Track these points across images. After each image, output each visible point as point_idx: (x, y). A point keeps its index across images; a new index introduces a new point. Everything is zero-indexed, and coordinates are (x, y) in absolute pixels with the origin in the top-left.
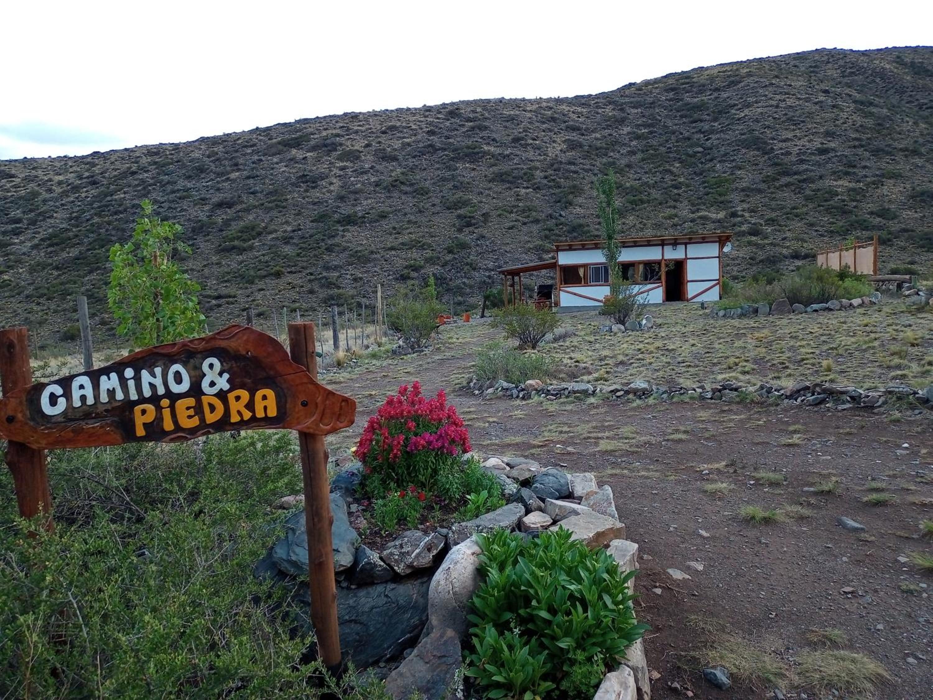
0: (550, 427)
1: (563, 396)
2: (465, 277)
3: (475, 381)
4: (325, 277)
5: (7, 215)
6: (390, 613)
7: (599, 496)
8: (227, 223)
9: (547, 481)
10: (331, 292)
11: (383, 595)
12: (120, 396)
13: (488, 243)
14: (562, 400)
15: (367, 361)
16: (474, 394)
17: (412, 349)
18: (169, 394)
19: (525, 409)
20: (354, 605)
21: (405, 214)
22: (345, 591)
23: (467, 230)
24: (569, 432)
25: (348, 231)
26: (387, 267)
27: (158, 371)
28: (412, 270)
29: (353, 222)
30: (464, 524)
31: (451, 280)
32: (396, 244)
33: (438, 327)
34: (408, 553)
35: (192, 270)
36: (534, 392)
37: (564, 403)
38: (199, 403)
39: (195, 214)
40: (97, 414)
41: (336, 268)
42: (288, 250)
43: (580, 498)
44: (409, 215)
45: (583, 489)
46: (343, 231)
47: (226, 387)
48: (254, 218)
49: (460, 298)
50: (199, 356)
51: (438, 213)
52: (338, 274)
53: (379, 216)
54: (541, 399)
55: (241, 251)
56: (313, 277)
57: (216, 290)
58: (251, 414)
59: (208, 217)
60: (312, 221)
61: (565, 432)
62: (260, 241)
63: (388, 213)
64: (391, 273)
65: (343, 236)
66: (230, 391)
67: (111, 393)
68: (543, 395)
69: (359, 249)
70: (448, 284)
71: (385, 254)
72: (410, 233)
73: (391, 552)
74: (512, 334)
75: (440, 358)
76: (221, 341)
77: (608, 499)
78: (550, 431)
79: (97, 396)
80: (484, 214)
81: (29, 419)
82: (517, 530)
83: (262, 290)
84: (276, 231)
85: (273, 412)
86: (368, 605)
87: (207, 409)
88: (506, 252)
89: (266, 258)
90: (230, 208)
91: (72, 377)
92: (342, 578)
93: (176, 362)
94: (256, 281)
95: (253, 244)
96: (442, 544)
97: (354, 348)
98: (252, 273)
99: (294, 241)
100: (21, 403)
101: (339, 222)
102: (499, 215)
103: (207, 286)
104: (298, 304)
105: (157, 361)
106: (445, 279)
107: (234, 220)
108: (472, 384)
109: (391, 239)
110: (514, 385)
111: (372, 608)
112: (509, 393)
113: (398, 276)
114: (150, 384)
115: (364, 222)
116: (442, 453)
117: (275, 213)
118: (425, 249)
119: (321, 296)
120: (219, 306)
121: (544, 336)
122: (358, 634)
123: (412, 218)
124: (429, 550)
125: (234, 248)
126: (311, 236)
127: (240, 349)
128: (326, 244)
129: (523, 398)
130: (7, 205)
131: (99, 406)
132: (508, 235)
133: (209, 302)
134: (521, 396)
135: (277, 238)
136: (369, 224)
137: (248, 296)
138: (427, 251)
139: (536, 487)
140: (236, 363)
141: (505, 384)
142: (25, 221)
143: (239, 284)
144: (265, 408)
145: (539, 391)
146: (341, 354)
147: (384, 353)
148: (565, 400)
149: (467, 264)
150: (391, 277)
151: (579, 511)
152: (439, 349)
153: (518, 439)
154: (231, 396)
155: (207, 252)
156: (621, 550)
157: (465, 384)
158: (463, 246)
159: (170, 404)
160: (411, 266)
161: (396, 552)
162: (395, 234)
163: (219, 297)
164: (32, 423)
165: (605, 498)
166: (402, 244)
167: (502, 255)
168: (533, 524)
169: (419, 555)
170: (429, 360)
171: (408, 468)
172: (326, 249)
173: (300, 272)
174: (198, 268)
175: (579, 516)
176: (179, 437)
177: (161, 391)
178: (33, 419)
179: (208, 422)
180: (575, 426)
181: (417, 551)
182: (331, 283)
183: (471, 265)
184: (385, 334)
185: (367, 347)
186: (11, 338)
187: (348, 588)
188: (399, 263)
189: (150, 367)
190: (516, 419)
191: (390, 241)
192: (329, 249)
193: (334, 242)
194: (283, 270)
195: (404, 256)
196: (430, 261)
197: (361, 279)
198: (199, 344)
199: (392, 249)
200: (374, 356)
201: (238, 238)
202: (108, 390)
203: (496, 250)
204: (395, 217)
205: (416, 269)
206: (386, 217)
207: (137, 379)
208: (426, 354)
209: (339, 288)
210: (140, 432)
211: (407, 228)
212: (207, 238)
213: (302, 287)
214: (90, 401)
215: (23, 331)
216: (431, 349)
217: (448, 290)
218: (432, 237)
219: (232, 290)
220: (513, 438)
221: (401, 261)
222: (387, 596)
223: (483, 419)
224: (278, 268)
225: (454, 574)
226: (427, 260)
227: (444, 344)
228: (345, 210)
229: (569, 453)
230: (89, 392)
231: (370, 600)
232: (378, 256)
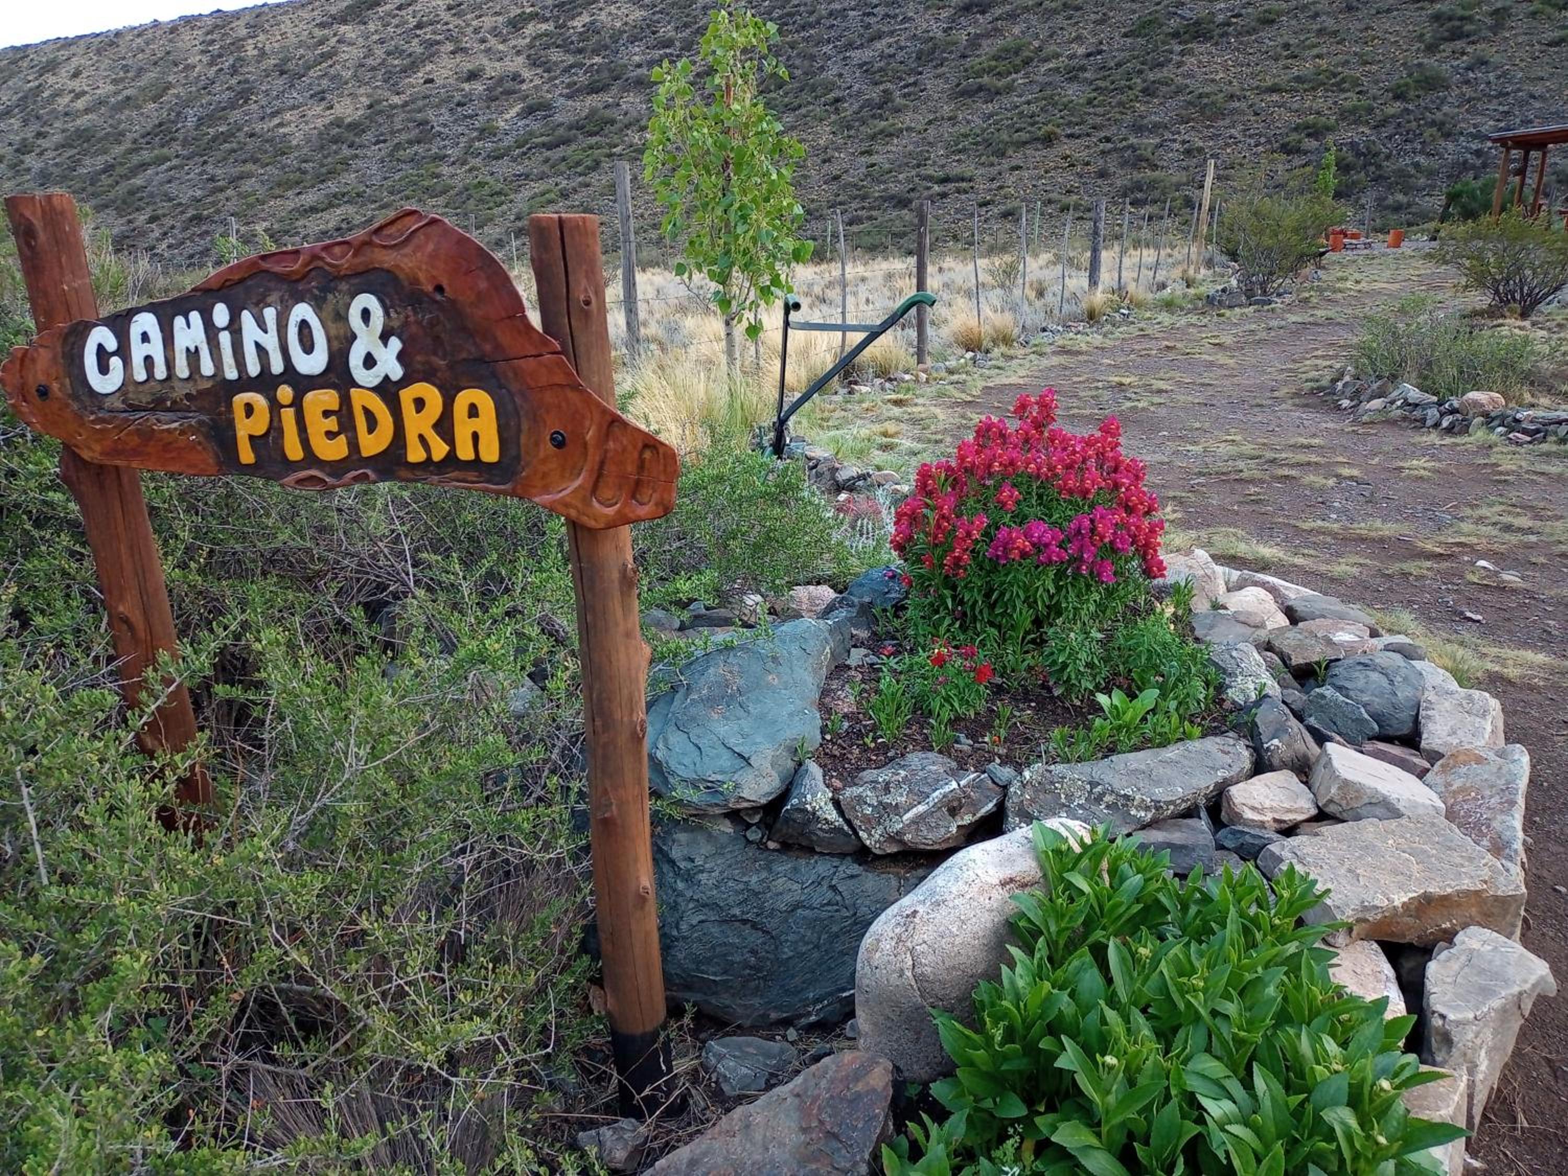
0: (1484, 511)
1: (1554, 438)
2: (1422, 152)
3: (1347, 378)
4: (1131, 146)
5: (654, 33)
6: (835, 929)
7: (1484, 773)
8: (974, 42)
9: (1361, 684)
10: (1137, 176)
11: (825, 884)
12: (207, 368)
13: (1491, 76)
14: (1545, 447)
15: (1148, 315)
16: (1338, 408)
17: (1248, 298)
18: (290, 374)
19: (1444, 456)
20: (757, 888)
21: (1317, 15)
22: (751, 852)
23: (1447, 47)
24: (1531, 531)
25: (1191, 52)
26: (1257, 126)
27: (270, 314)
28: (1309, 135)
29: (1204, 35)
30: (1058, 769)
31: (1388, 157)
32: (1283, 79)
33: (1324, 253)
34: (897, 810)
35: (909, 129)
36: (1480, 419)
37: (1548, 454)
38: (346, 400)
39: (925, 25)
40: (174, 402)
41: (1156, 128)
42: (1073, 92)
43: (1434, 756)
44: (1324, 18)
45: (1453, 733)
46: (1182, 53)
47: (396, 372)
48: (1023, 32)
49: (1400, 197)
50: (344, 286)
51: (1389, 11)
52: (1158, 140)
53: (1259, 20)
54: (1493, 437)
55: (993, 94)
56: (1109, 146)
57: (943, 166)
58: (447, 448)
59: (945, 31)
60: (1125, 35)
61: (1519, 530)
62: (1027, 75)
63: (1279, 14)
64: (1263, 140)
65: (1180, 64)
66: (406, 381)
67: (193, 356)
68: (1500, 429)
69: (1207, 89)
70: (1379, 167)
71: (1257, 100)
72: (1318, 56)
73: (860, 796)
74: (1480, 279)
75: (1300, 320)
76: (384, 252)
77: (1508, 789)
78: (1481, 520)
79: (170, 364)
80: (1497, 11)
81: (69, 396)
82: (1203, 814)
83: (1018, 168)
84: (1057, 56)
85: (490, 453)
86: (788, 898)
87: (361, 423)
88: (1534, 97)
89: (1033, 108)
90: (983, 13)
91: (130, 314)
92: (757, 819)
93: (300, 299)
94: (1010, 152)
95: (1014, 81)
96: (991, 805)
97: (1131, 288)
98: (1005, 136)
99: (1087, 75)
100: (55, 358)
101: (1176, 35)
102: (1533, 14)
103: (929, 159)
104: (1075, 197)
105: (268, 291)
106: (1376, 155)
107: (987, 35)
108: (1340, 385)
109: (1275, 68)
110: (1435, 399)
111: (797, 906)
112: (1417, 413)
113: (1276, 145)
114: (257, 345)
115: (1225, 34)
116: (1077, 574)
117: (1060, 20)
118: (1343, 91)
119: (1119, 183)
120: (944, 195)
121: (1557, 289)
122: (753, 952)
123: (1330, 23)
124: (953, 812)
125: (980, 88)
126: (1119, 65)
127: (422, 276)
128: (1144, 81)
129: (1450, 430)
130: (656, 18)
131: (177, 384)
132: (1546, 59)
133: (929, 188)
134: (1445, 424)
135: (1057, 70)
136: (1236, 37)
137: (993, 180)
138: (1348, 94)
139: (1323, 697)
140: (415, 313)
141: (1414, 394)
142: (678, 44)
143: (980, 156)
144: (475, 437)
145: (1493, 419)
146: (1099, 297)
147: (1191, 302)
148: (1554, 448)
149: (1433, 123)
150: (1261, 149)
151: (1400, 806)
152: (1306, 300)
153: (1389, 529)
154: (407, 396)
155: (936, 96)
156: (1481, 972)
157: (1325, 382)
158: (1432, 83)
159: (295, 398)
160: (1308, 127)
161: (871, 796)
162: (1287, 58)
163: (945, 180)
164: (75, 406)
165: (1501, 783)
166: (1298, 79)
167: (1522, 103)
168: (1253, 808)
169: (921, 818)
170: (1274, 323)
171: (988, 595)
172: (1143, 91)
173: (1088, 135)
174: (920, 127)
175: (1393, 824)
176: (312, 478)
177: (277, 366)
178: (75, 397)
179: (365, 454)
180: (1549, 518)
181: (921, 808)
182: (1141, 159)
183: (1440, 125)
184: (1210, 263)
185: (1163, 286)
186: (28, 214)
187: (761, 846)
188: (1284, 118)
189: (257, 304)
190: (1408, 477)
191: (1275, 73)
192: (1148, 92)
193: (1159, 75)
194: (1058, 131)
195: (1296, 106)
196: (1350, 116)
197: (1200, 150)
198: (343, 257)
199: (1274, 89)
200: (1169, 306)
201: (990, 70)
202: (188, 350)
203: (1508, 94)
204: (1294, 22)
205: (1315, 132)
206: (1273, 21)
207: (234, 328)
208: (1273, 310)
209: (1155, 167)
210: (247, 456)
211: (1314, 46)
212: (940, 70)
213: (1088, 164)
214: (160, 372)
215: (56, 201)
216: (1288, 299)
217: (1377, 179)
218: (1366, 63)
219: (968, 168)
220: (1378, 523)
221: (1287, 116)
222: (833, 888)
223: (1328, 469)
224: (1050, 127)
225: (924, 934)
226: (1345, 115)
227: (1320, 290)
228: (1191, 9)
229: (1502, 589)
230: (156, 349)
231: (795, 886)
232: (1243, 105)
